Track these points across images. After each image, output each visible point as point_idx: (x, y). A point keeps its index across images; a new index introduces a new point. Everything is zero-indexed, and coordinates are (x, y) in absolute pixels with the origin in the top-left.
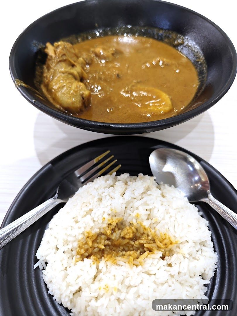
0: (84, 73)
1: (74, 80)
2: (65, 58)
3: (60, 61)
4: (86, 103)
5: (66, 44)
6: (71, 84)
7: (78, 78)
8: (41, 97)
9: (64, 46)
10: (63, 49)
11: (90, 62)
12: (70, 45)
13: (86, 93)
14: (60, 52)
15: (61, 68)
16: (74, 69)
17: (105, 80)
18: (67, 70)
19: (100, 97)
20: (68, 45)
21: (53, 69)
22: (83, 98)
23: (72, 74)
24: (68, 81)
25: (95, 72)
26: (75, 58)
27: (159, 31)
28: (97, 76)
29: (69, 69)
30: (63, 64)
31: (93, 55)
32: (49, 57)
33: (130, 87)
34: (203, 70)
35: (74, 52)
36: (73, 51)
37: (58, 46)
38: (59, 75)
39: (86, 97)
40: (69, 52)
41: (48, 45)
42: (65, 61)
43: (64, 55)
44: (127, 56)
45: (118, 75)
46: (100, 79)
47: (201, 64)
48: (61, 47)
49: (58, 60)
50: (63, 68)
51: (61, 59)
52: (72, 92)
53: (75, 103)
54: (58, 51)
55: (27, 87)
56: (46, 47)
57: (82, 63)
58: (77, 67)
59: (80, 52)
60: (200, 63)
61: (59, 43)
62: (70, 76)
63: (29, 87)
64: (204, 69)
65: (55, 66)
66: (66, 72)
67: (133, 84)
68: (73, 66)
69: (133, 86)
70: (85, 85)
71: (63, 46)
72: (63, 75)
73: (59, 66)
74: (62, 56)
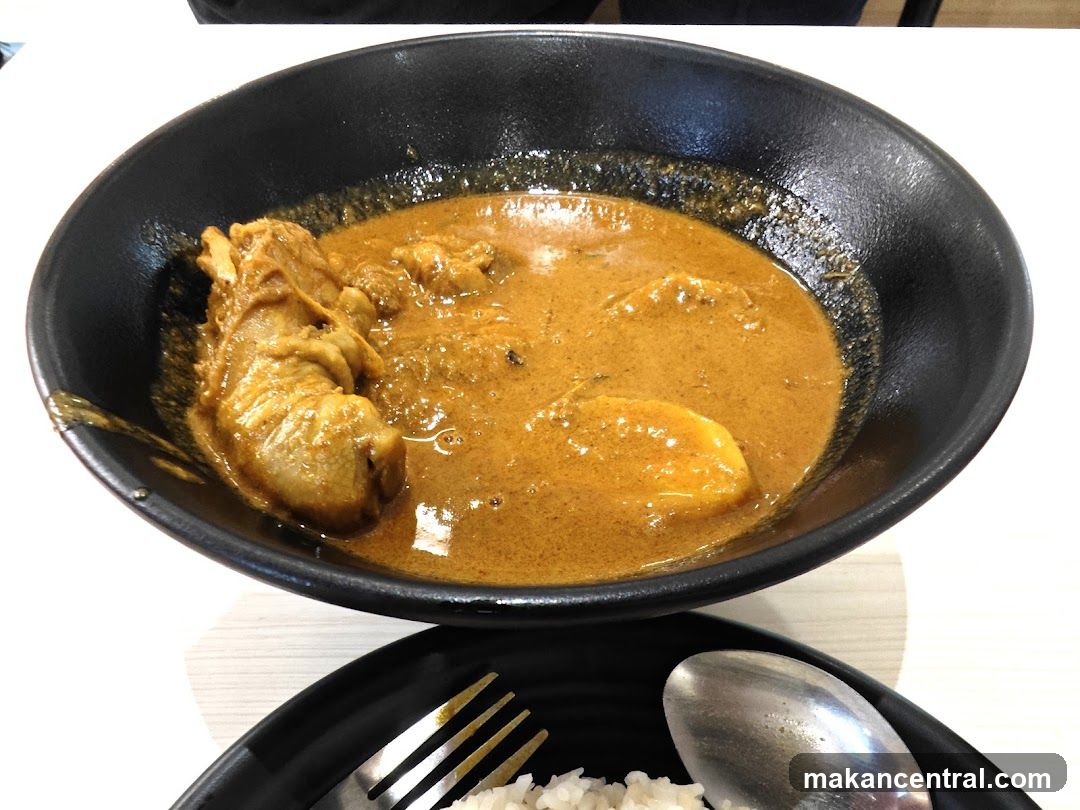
0: (371, 351)
1: (325, 384)
2: (279, 289)
3: (259, 304)
4: (383, 480)
5: (280, 225)
6: (312, 404)
7: (347, 373)
8: (181, 472)
9: (274, 236)
10: (266, 248)
11: (394, 304)
12: (302, 233)
13: (383, 438)
14: (257, 265)
15: (268, 334)
16: (325, 336)
17: (461, 379)
18: (293, 341)
19: (446, 453)
20: (293, 232)
21: (231, 341)
22: (370, 464)
23: (314, 359)
24: (300, 392)
25: (419, 343)
26: (328, 290)
27: (664, 165)
28: (425, 362)
29: (302, 338)
30: (277, 319)
31: (402, 276)
32: (216, 288)
33: (565, 401)
34: (861, 315)
35: (320, 261)
36: (314, 256)
37: (249, 236)
38: (259, 364)
39: (380, 459)
40: (299, 260)
41: (211, 235)
42: (279, 302)
43: (275, 274)
44: (544, 271)
45: (512, 355)
46: (440, 372)
47: (847, 291)
48: (258, 243)
49: (251, 299)
50: (272, 333)
51: (263, 292)
52: (318, 439)
53: (337, 490)
54: (249, 258)
55: (108, 427)
56: (202, 249)
57: (359, 310)
58: (335, 326)
59: (348, 263)
60: (841, 285)
61: (252, 226)
62: (310, 368)
63: (123, 423)
64: (865, 308)
65: (237, 327)
66: (291, 353)
67: (578, 386)
68: (320, 323)
69: (578, 397)
70: (378, 402)
71: (267, 238)
72: (277, 366)
73: (255, 325)
74: (267, 279)
